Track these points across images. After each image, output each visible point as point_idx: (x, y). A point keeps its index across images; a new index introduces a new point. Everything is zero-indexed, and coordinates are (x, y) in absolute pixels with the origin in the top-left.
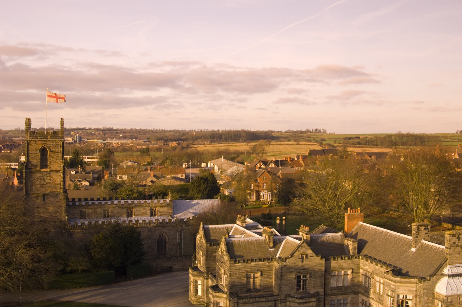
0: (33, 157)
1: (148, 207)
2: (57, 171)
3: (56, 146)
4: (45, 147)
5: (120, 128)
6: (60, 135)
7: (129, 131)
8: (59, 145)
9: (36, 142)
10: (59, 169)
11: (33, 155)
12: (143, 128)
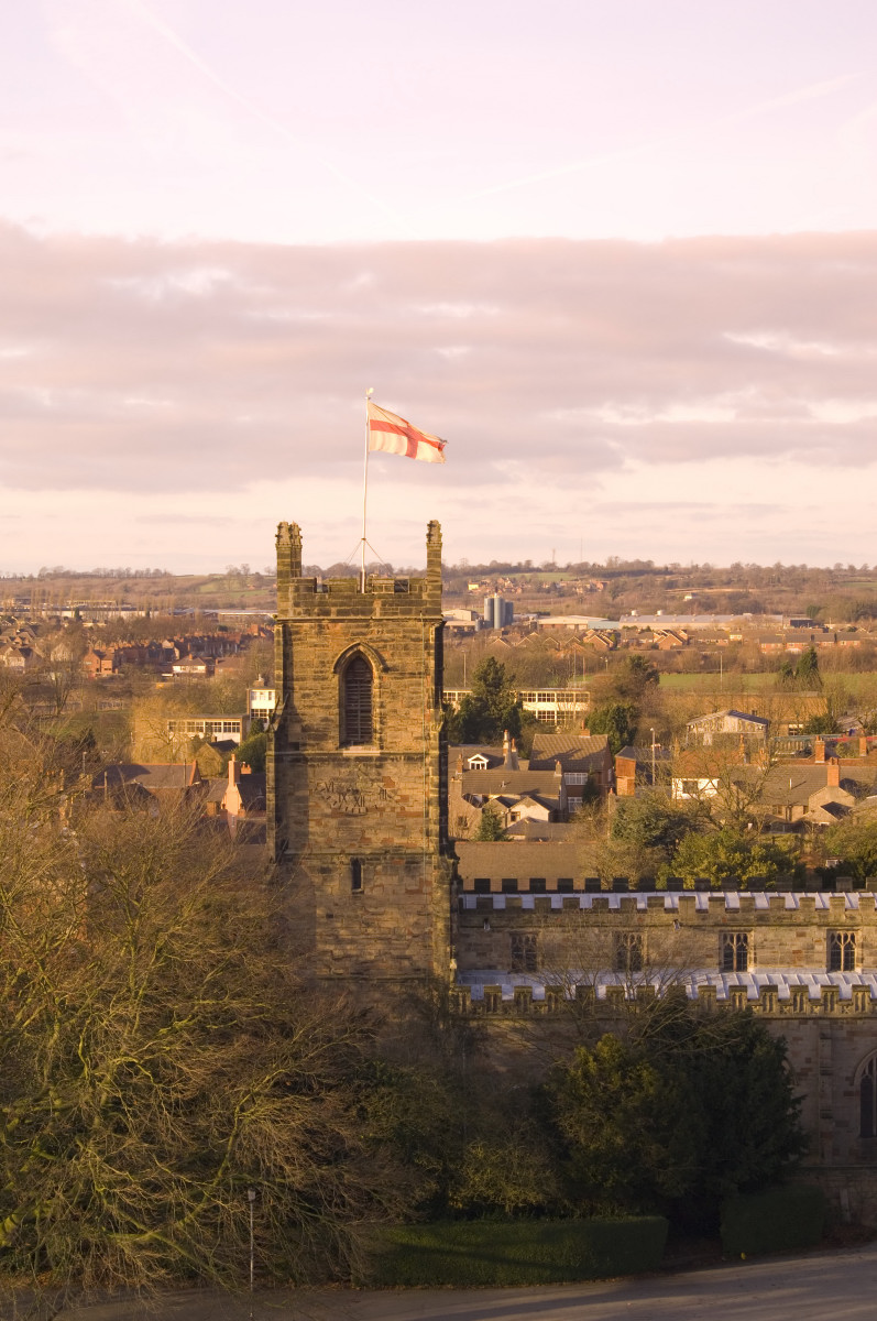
0: (308, 696)
1: (820, 926)
2: (412, 758)
3: (406, 648)
4: (361, 648)
5: (685, 563)
6: (425, 597)
7: (724, 578)
8: (419, 640)
9: (321, 627)
10: (422, 746)
11: (310, 683)
12: (786, 564)
